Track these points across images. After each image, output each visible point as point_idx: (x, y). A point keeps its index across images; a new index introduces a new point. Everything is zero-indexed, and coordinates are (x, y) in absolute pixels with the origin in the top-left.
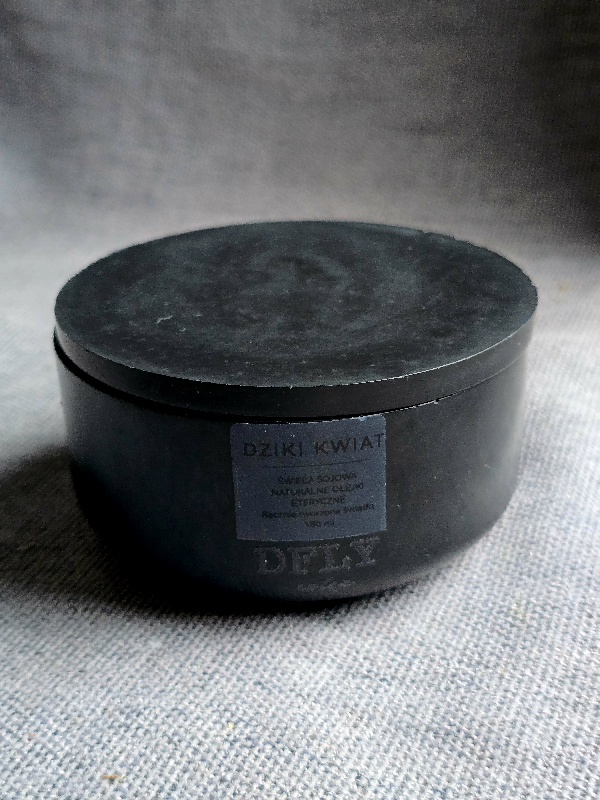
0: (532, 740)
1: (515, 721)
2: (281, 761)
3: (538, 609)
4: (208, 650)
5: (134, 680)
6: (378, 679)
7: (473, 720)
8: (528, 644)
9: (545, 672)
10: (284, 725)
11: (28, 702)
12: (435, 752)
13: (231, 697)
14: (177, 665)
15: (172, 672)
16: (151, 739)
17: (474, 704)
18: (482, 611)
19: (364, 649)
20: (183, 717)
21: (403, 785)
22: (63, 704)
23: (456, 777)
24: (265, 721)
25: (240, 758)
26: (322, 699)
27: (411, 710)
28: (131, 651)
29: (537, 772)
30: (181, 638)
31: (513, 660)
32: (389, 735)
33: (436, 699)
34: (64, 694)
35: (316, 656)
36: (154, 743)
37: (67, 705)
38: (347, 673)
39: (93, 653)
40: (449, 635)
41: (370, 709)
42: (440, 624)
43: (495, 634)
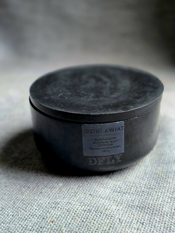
0: (166, 209)
1: (161, 204)
2: (98, 216)
3: (165, 173)
4: (75, 186)
5: (56, 195)
6: (122, 193)
7: (149, 204)
8: (163, 182)
9: (168, 190)
10: (98, 206)
11: (27, 201)
12: (140, 212)
13: (83, 199)
14: (67, 190)
15: (66, 192)
16: (62, 210)
17: (149, 199)
18: (150, 174)
19: (118, 185)
20: (70, 204)
21: (132, 222)
22: (37, 201)
23: (146, 219)
24: (93, 205)
25: (87, 216)
26: (108, 199)
27: (132, 201)
28: (54, 187)
29: (168, 217)
30: (67, 183)
31: (159, 187)
32: (127, 208)
33: (139, 198)
34: (37, 199)
35: (105, 187)
36: (63, 211)
37: (38, 202)
38: (114, 191)
39: (44, 187)
40: (141, 180)
41: (121, 201)
42: (138, 177)
43: (154, 180)
